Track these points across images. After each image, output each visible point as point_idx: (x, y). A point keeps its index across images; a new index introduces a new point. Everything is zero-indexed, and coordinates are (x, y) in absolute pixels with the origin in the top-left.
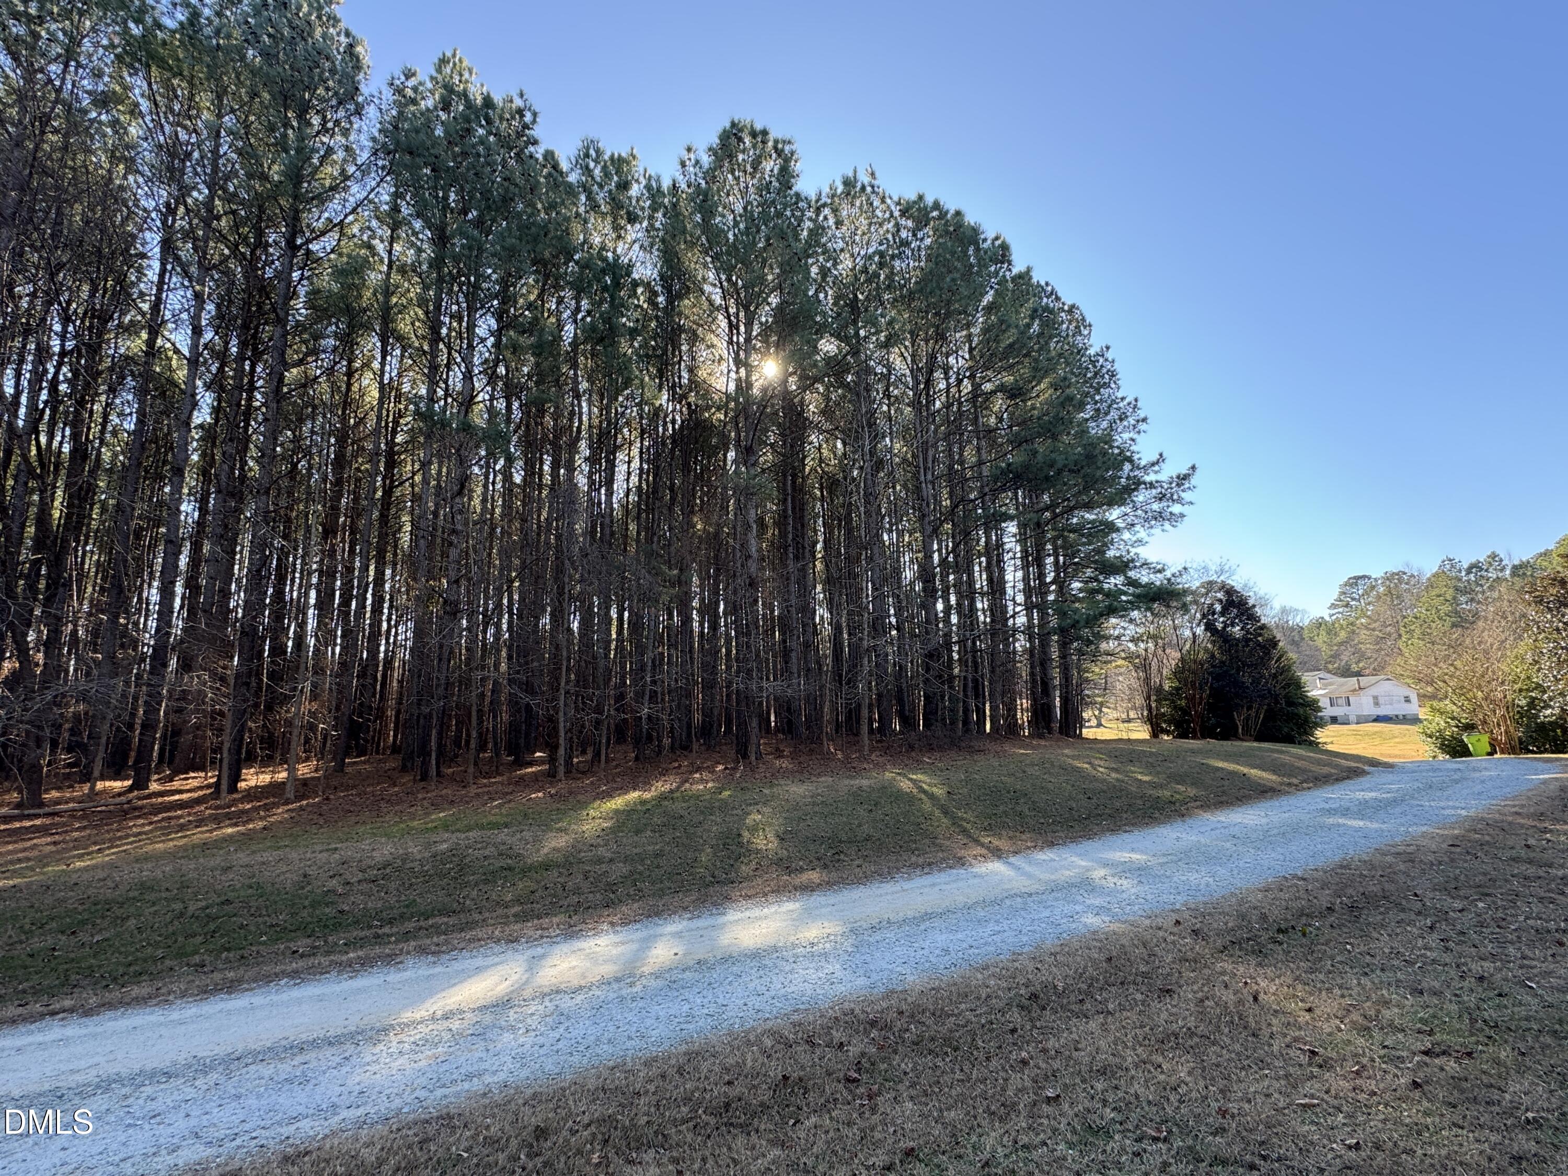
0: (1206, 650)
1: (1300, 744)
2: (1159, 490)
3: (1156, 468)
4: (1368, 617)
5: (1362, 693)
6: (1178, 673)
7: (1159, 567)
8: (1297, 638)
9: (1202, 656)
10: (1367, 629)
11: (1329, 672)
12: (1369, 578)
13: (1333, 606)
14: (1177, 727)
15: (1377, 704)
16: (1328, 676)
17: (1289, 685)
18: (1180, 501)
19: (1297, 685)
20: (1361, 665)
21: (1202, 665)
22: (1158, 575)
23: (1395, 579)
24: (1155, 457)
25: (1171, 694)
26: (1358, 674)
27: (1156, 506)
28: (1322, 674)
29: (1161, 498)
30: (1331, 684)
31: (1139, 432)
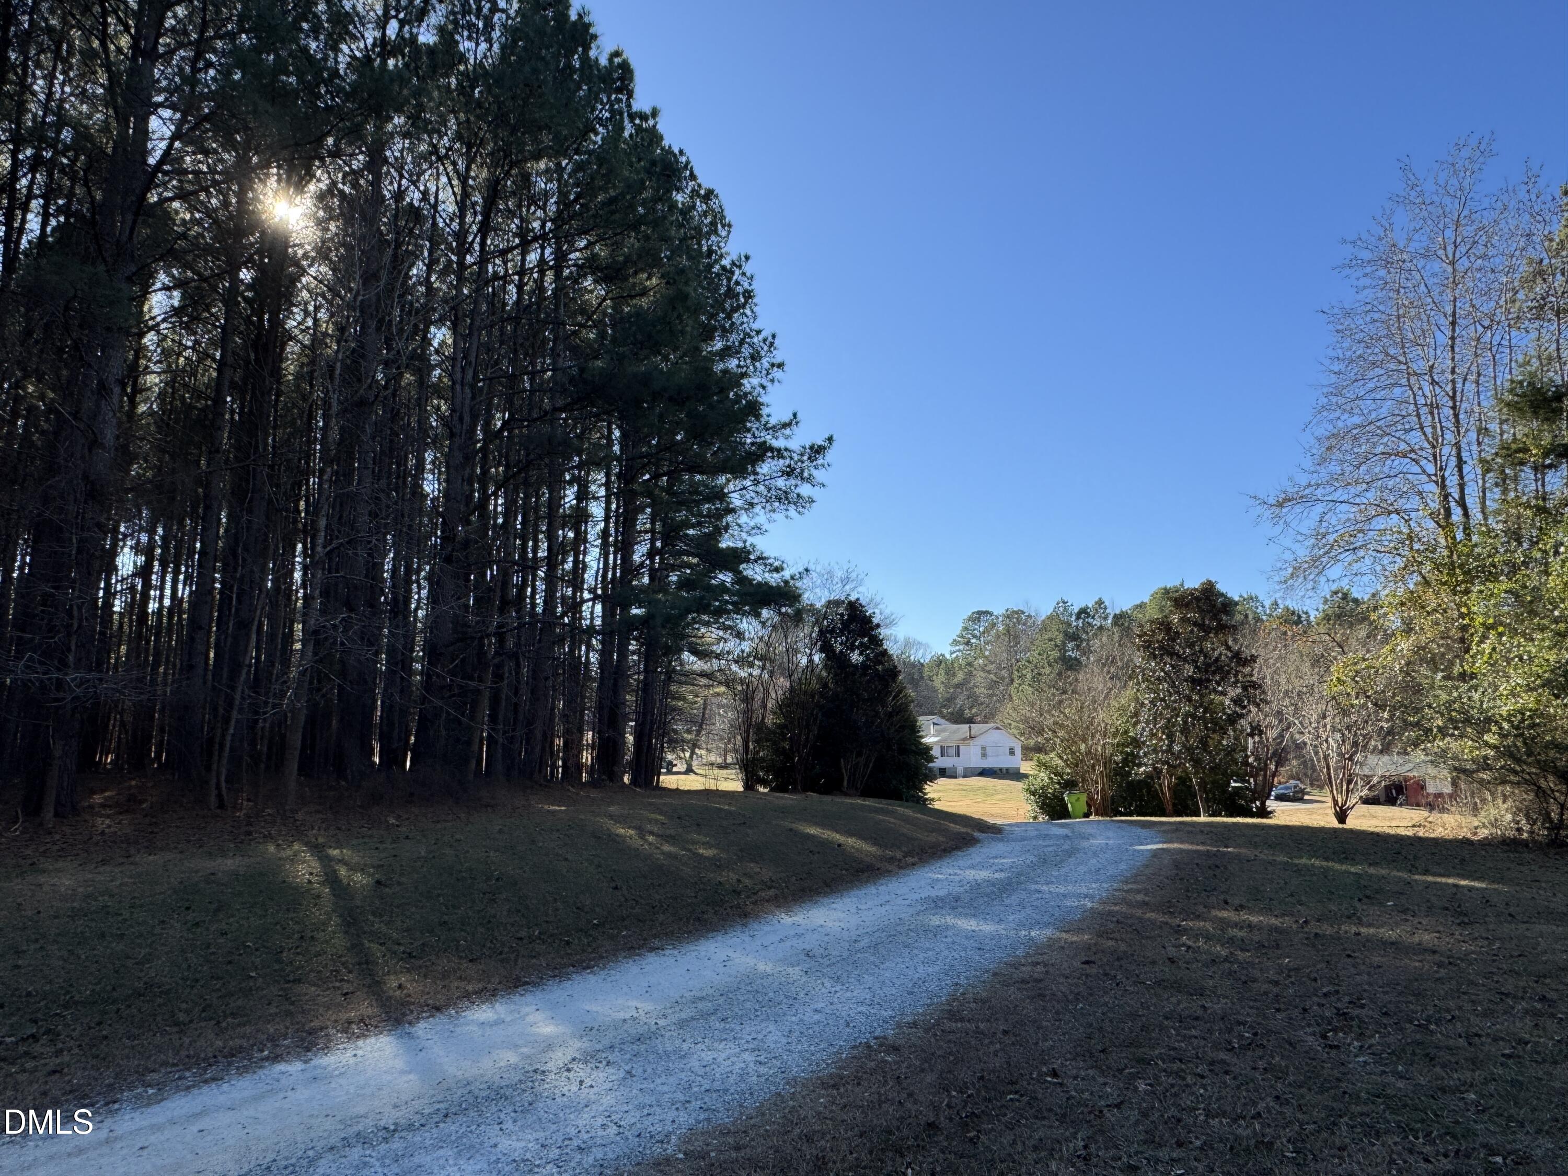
0: (820, 678)
1: (907, 801)
2: (787, 462)
3: (787, 432)
4: (986, 657)
5: (971, 742)
6: (785, 707)
7: (777, 564)
8: (916, 676)
9: (815, 685)
10: (983, 670)
11: (943, 717)
12: (991, 614)
13: (955, 643)
14: (776, 776)
15: (984, 755)
16: (942, 721)
17: (903, 728)
18: (809, 480)
19: (913, 730)
20: (974, 711)
21: (813, 697)
22: (775, 575)
23: (1014, 616)
24: (786, 418)
25: (774, 733)
26: (970, 721)
27: (781, 483)
28: (936, 719)
29: (789, 473)
30: (943, 731)
31: (772, 381)
